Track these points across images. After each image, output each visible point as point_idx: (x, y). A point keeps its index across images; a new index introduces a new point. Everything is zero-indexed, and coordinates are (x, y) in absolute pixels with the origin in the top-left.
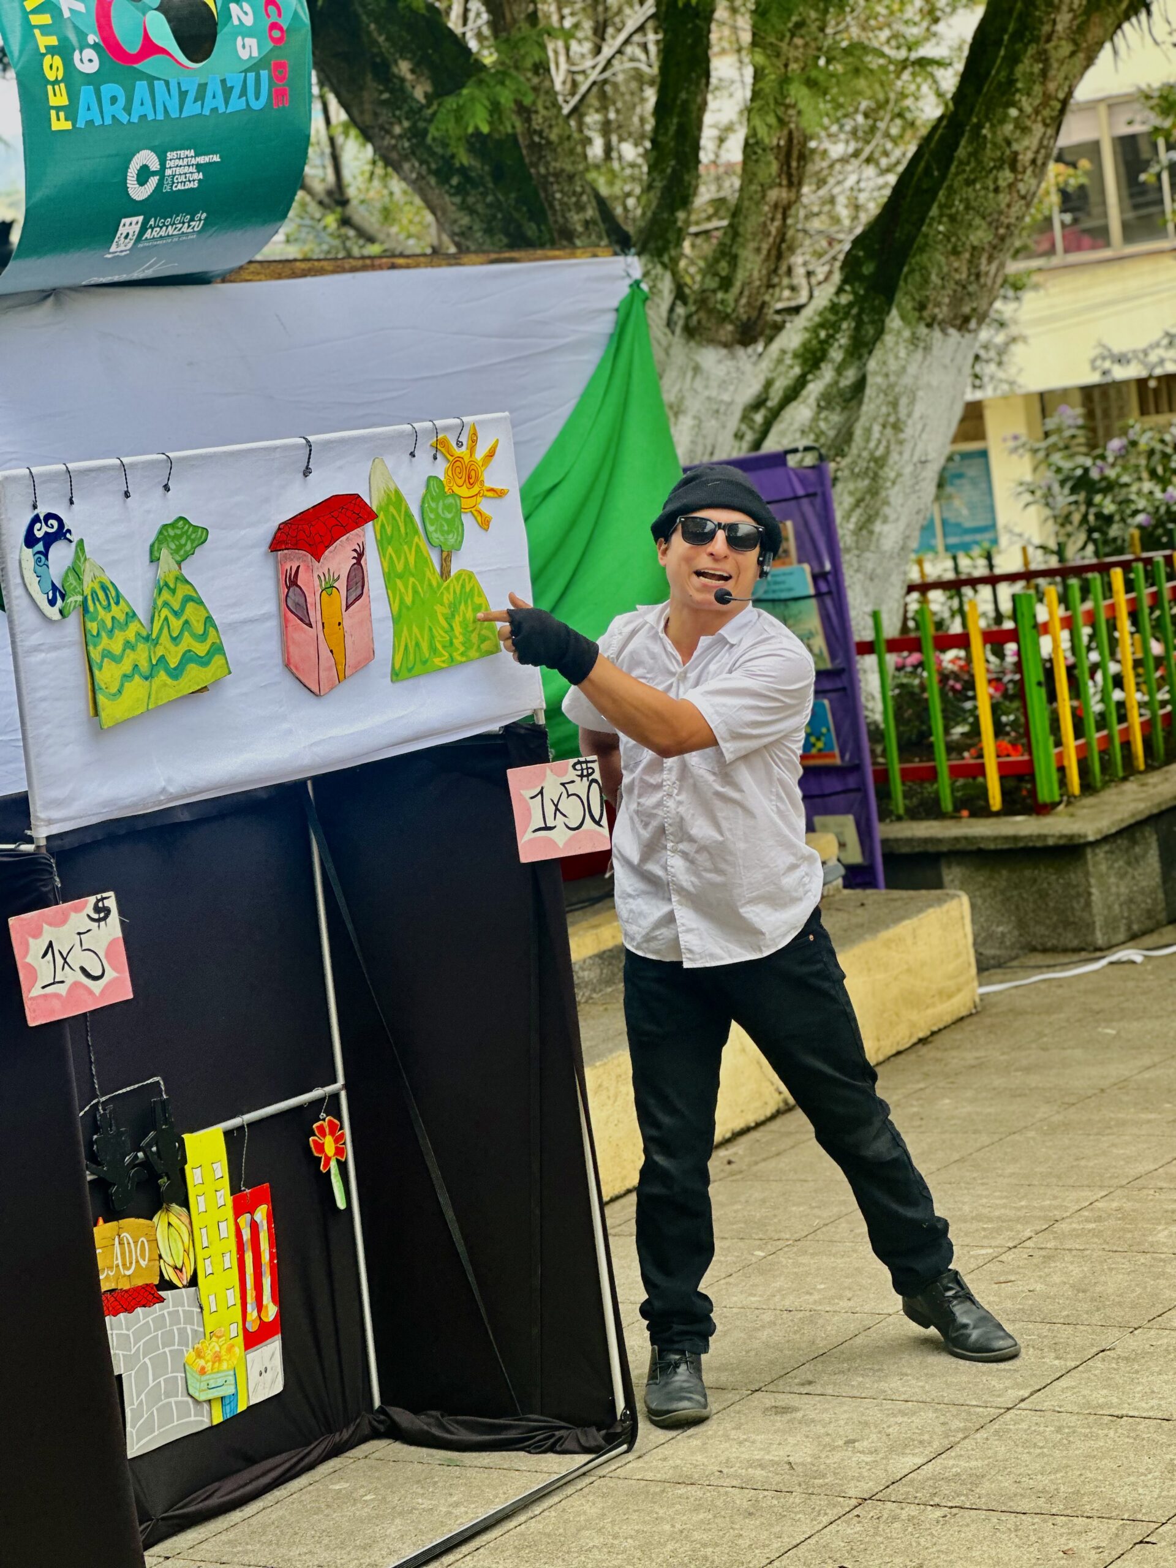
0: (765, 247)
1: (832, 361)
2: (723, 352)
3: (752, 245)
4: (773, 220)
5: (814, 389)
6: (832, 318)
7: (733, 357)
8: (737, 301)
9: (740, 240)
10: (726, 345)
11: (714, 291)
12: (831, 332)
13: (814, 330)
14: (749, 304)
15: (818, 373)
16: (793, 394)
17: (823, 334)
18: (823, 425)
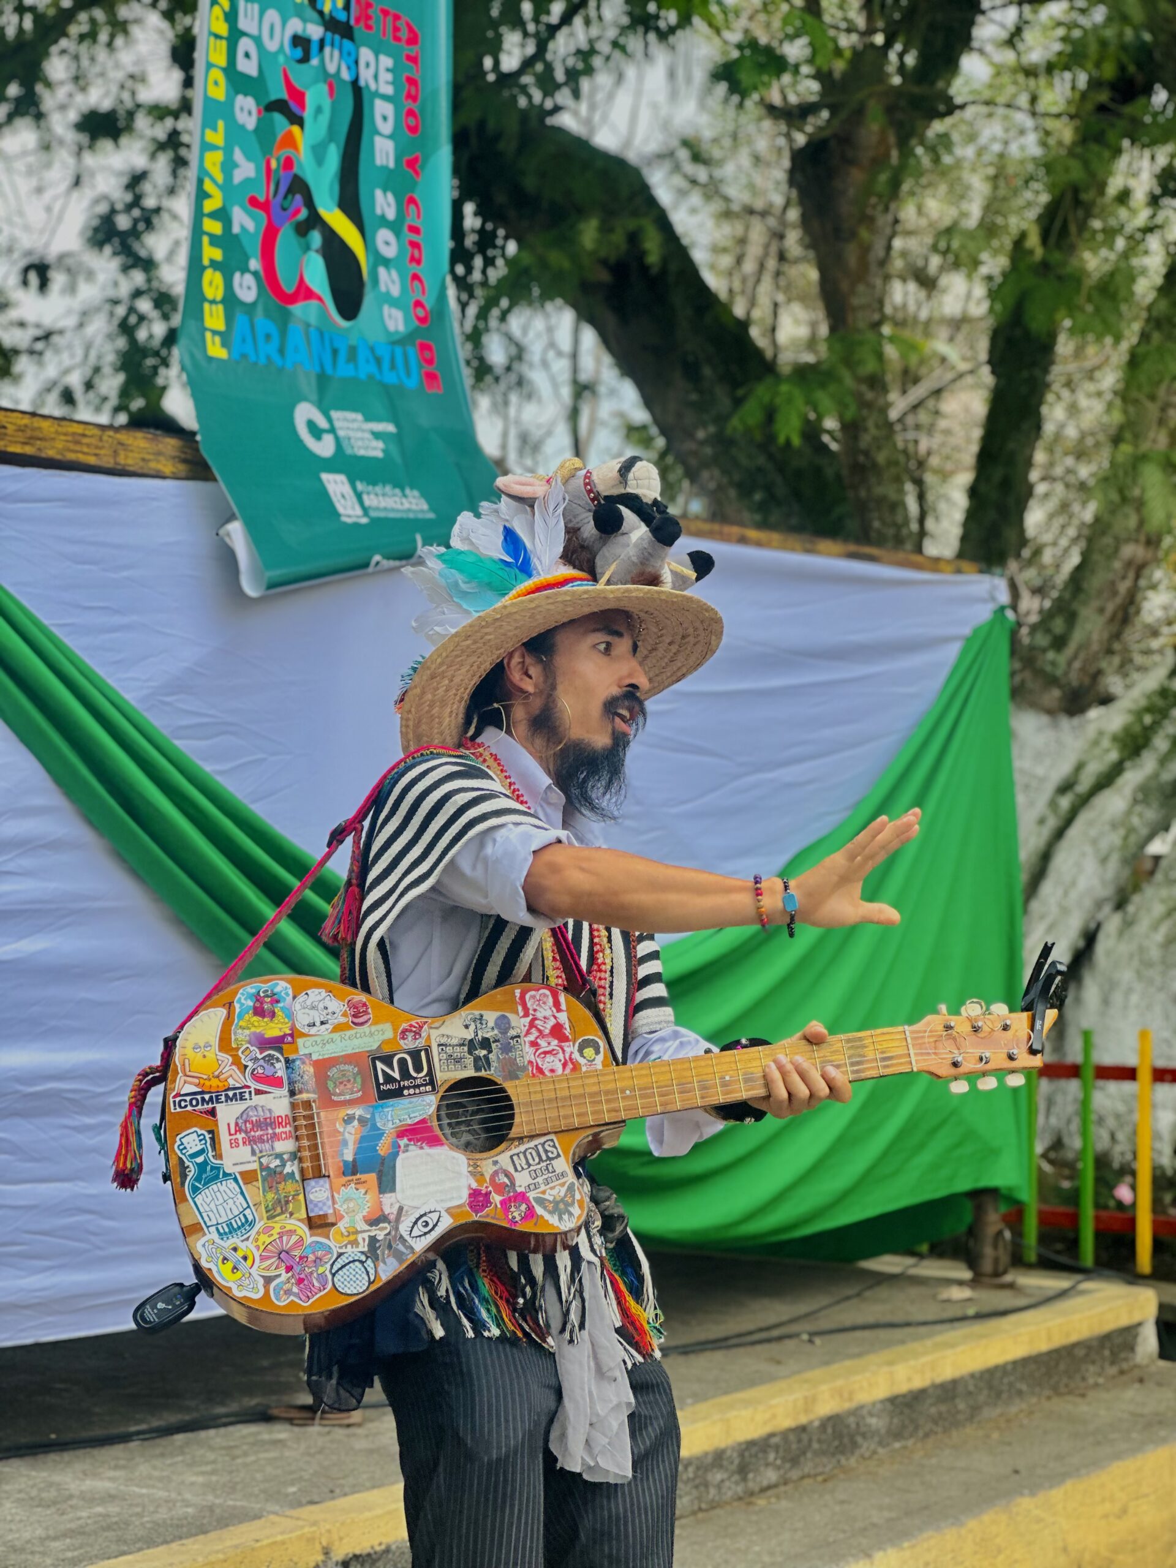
0: (1110, 607)
1: (1156, 749)
2: (1045, 719)
3: (1095, 604)
4: (1124, 578)
5: (1132, 778)
6: (1160, 702)
7: (1055, 726)
8: (1069, 664)
9: (1082, 596)
10: (1050, 712)
11: (1044, 650)
12: (1158, 717)
13: (1139, 714)
14: (1083, 669)
15: (1137, 761)
16: (1107, 780)
17: (1148, 719)
18: (1135, 821)
